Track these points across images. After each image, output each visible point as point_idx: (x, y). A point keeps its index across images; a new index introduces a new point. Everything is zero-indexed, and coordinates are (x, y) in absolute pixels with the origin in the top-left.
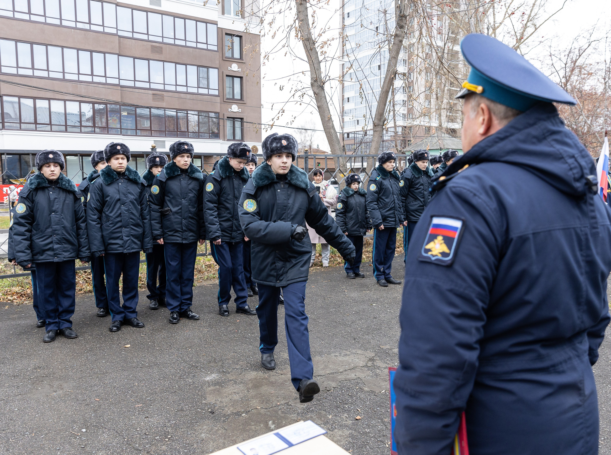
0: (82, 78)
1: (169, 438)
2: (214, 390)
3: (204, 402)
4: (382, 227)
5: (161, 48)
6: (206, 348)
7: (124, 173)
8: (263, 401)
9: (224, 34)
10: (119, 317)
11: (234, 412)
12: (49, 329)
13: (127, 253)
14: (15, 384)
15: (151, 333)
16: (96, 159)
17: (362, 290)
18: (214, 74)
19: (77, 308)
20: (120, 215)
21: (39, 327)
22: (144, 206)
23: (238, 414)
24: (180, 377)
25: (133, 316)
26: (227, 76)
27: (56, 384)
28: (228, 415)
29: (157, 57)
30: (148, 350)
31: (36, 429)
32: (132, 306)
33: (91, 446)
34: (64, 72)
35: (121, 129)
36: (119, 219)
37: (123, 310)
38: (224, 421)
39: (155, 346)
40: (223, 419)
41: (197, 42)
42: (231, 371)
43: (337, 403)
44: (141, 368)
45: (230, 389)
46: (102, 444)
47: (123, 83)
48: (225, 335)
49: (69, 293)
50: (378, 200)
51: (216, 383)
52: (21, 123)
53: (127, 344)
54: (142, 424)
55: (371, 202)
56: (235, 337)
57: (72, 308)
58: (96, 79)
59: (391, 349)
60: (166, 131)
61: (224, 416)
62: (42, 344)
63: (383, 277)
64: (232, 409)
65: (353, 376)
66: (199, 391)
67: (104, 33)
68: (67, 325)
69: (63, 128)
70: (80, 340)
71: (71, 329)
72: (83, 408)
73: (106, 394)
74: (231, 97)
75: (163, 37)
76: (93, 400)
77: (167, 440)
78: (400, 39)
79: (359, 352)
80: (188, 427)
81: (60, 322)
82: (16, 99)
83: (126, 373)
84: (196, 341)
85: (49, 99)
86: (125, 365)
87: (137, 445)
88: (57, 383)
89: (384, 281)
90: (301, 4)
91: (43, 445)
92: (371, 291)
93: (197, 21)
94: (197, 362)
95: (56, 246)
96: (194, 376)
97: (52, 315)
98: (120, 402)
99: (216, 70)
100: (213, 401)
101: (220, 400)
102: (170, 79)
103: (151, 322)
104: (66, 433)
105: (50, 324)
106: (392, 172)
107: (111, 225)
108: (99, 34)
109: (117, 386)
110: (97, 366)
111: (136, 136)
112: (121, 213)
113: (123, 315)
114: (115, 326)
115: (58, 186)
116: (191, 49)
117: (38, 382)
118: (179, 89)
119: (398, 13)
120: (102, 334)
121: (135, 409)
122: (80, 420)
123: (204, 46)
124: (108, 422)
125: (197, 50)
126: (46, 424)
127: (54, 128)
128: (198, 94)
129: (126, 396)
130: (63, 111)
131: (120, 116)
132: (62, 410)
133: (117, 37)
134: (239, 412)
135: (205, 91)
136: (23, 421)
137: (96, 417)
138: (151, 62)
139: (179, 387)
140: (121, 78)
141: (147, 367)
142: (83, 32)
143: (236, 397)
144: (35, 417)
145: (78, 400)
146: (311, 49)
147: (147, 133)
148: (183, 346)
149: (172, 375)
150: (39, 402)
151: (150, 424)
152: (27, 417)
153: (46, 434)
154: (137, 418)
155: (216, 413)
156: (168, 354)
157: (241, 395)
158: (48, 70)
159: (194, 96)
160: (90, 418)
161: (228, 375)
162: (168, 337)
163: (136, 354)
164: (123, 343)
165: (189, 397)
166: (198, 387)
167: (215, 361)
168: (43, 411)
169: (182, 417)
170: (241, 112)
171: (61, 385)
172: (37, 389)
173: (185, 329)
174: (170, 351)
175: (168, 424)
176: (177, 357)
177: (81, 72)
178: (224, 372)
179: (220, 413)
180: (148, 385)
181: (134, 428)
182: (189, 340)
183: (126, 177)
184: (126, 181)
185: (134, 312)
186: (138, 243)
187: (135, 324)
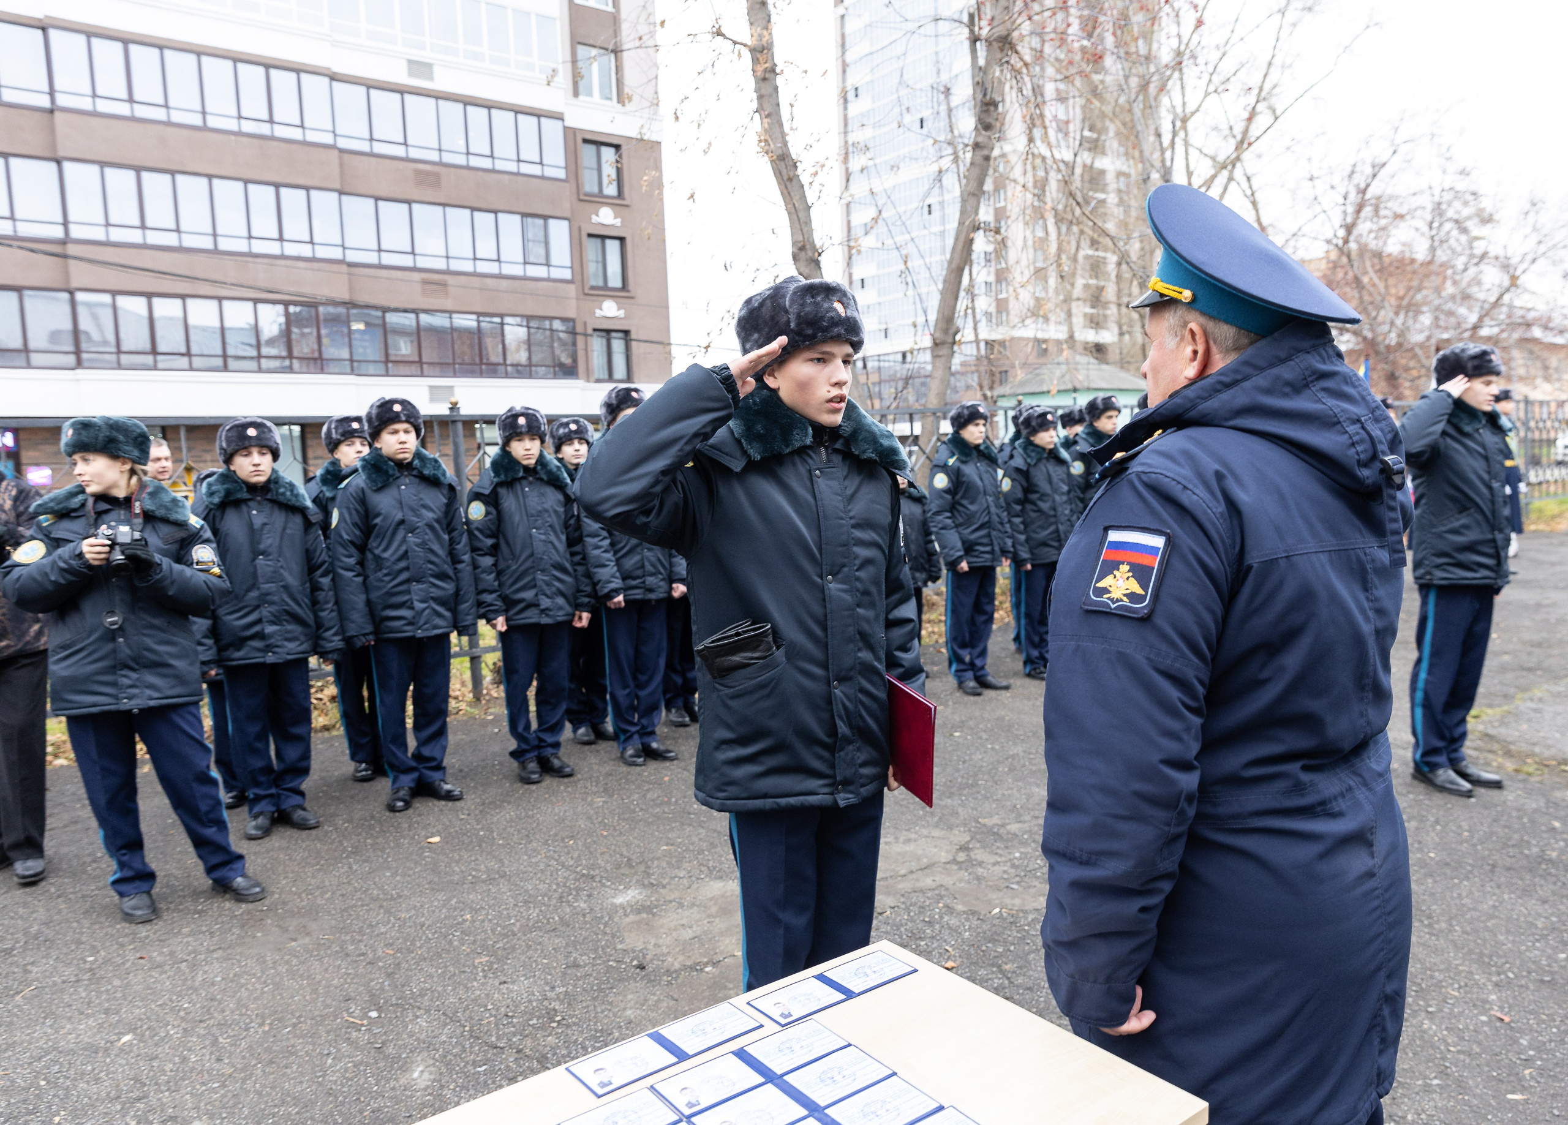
0: (258, 247)
1: (559, 1022)
2: (639, 923)
3: (620, 947)
4: (964, 566)
5: (437, 175)
6: (605, 837)
7: (410, 464)
9: (579, 141)
10: (407, 780)
11: (689, 963)
12: (256, 810)
13: (421, 639)
15: (481, 812)
16: (334, 436)
18: (559, 231)
19: (315, 764)
20: (405, 555)
23: (696, 968)
24: (560, 899)
25: (436, 775)
26: (590, 235)
27: (293, 924)
28: (676, 971)
29: (429, 195)
30: (480, 845)
31: (270, 1015)
32: (436, 754)
33: (395, 1045)
34: (215, 235)
35: (352, 361)
36: (403, 564)
37: (414, 764)
38: (669, 983)
39: (494, 838)
40: (665, 978)
41: (519, 161)
42: (669, 883)
43: (901, 937)
44: (472, 883)
45: (670, 919)
46: (418, 1039)
47: (352, 257)
48: (641, 809)
49: (298, 730)
50: (953, 508)
51: (639, 909)
52: (119, 352)
53: (433, 835)
54: (496, 995)
55: (937, 513)
56: (664, 812)
57: (304, 764)
58: (291, 250)
59: (1003, 825)
60: (454, 364)
61: (668, 972)
63: (970, 674)
64: (681, 958)
65: (928, 882)
66: (606, 924)
67: (305, 143)
68: (296, 800)
69: (219, 362)
70: (327, 832)
71: (304, 809)
72: (361, 970)
73: (406, 940)
74: (601, 283)
75: (440, 150)
76: (380, 953)
77: (554, 1025)
78: (985, 152)
79: (937, 833)
80: (594, 999)
81: (279, 795)
82: (106, 298)
83: (441, 896)
84: (582, 823)
85: (183, 297)
86: (436, 879)
88: (295, 922)
89: (972, 684)
90: (764, 79)
91: (293, 1046)
93: (516, 112)
94: (592, 867)
95: (270, 629)
96: (589, 896)
97: (262, 779)
98: (439, 955)
99: (565, 223)
100: (640, 946)
101: (653, 941)
102: (461, 245)
103: (475, 787)
104: (335, 1020)
105: (258, 799)
107: (386, 578)
108: (294, 147)
109: (428, 923)
110: (375, 883)
111: (387, 375)
112: (406, 552)
113: (415, 775)
114: (401, 800)
115: (269, 496)
116: (506, 177)
117: (252, 922)
118: (483, 267)
119: (979, 96)
120: (372, 817)
121: (476, 967)
122: (360, 994)
123: (536, 170)
124: (422, 995)
125: (520, 178)
126: (289, 1005)
127: (197, 362)
128: (525, 278)
129: (451, 942)
130: (217, 324)
131: (350, 332)
132: (318, 977)
133: (336, 152)
134: (698, 964)
135: (540, 272)
136: (239, 1001)
137: (394, 986)
138: (415, 206)
139: (561, 918)
140: (347, 245)
141: (484, 881)
142: (256, 141)
143: (687, 934)
144: (263, 993)
145: (347, 955)
146: (790, 180)
147: (414, 369)
148: (556, 835)
149: (543, 896)
150: (264, 962)
151: (514, 995)
152: (244, 993)
153: (294, 1025)
154: (483, 984)
155: (650, 968)
156: (526, 853)
157: (697, 930)
158: (178, 230)
159: (517, 283)
160: (382, 989)
161: (662, 891)
162: (519, 817)
163: (456, 856)
164: (423, 833)
165: (586, 938)
166: (602, 917)
167: (629, 864)
168: (278, 979)
169: (578, 979)
170: (626, 317)
171: (304, 927)
172: (254, 937)
173: (553, 798)
174: (530, 846)
175: (552, 995)
176: (547, 857)
177: (254, 233)
178: (652, 884)
179: (658, 968)
180: (495, 917)
181: (480, 1006)
182: (567, 823)
183: (415, 472)
184: (417, 480)
185: (439, 767)
186: (447, 614)
187: (443, 793)
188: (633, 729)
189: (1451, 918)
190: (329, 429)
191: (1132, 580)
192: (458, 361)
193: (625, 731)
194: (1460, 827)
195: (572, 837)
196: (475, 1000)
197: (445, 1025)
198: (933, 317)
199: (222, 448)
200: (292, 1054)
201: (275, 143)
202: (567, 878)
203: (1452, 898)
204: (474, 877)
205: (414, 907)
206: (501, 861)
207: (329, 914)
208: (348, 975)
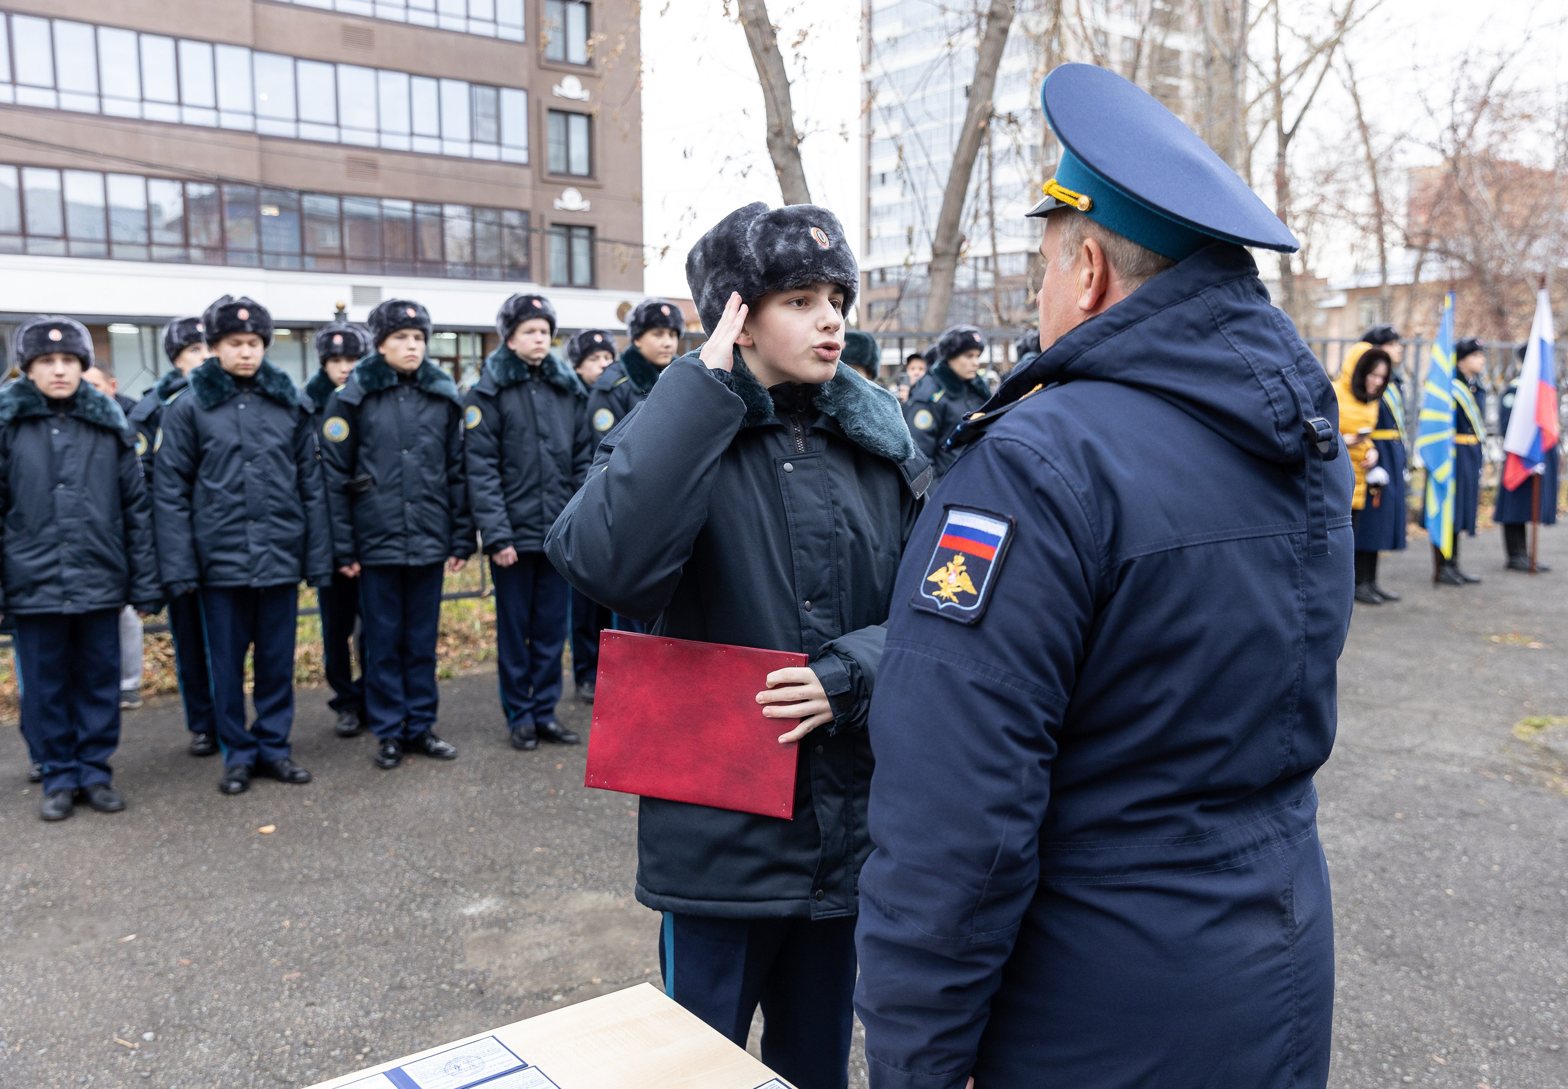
0: (153, 112)
1: (366, 1055)
2: (487, 939)
3: (458, 966)
5: (369, 33)
6: (471, 834)
7: (251, 379)
8: (609, 965)
10: (243, 758)
11: (536, 990)
12: (54, 786)
13: (258, 589)
15: (331, 798)
18: (514, 104)
20: (240, 488)
21: (35, 781)
22: (306, 464)
23: (544, 996)
24: (401, 907)
25: (279, 754)
26: (552, 111)
27: (78, 924)
28: (518, 999)
29: (359, 55)
30: (320, 838)
31: (26, 1033)
32: (281, 728)
33: (166, 1074)
34: (100, 96)
35: (260, 252)
36: (237, 498)
37: (252, 739)
38: (508, 1012)
39: (338, 831)
40: (504, 1006)
41: (468, 17)
42: (534, 893)
44: (301, 883)
45: (526, 935)
46: (194, 1069)
47: (264, 127)
48: (521, 802)
49: (105, 694)
51: (492, 922)
53: (267, 824)
54: (299, 1019)
56: (548, 807)
57: (112, 734)
58: (192, 117)
60: (382, 259)
61: (509, 1000)
62: (43, 826)
64: (528, 983)
66: (448, 939)
68: (100, 776)
69: (101, 248)
70: (143, 815)
71: (109, 788)
72: (146, 983)
73: (207, 948)
74: (561, 168)
77: (360, 1057)
78: (1002, 24)
80: (414, 1028)
81: (79, 770)
83: (261, 898)
84: (446, 817)
85: (60, 169)
86: (259, 877)
87: (284, 1071)
88: (82, 922)
91: (44, 1071)
94: (446, 869)
95: (69, 572)
96: (436, 904)
97: (61, 749)
98: (242, 968)
99: (521, 96)
100: (482, 966)
101: (499, 961)
102: (396, 120)
103: (329, 770)
104: (102, 1041)
105: (55, 773)
106: (974, 383)
107: (218, 515)
109: (238, 929)
110: (186, 879)
111: (303, 269)
112: (242, 484)
113: (253, 752)
114: (236, 780)
115: (74, 413)
116: (452, 38)
117: (30, 920)
118: (422, 145)
120: (201, 799)
121: (282, 985)
122: (138, 1011)
123: (488, 30)
124: (211, 1016)
125: (469, 40)
126: (51, 1021)
127: (75, 247)
128: (471, 160)
129: (260, 953)
130: (99, 201)
131: (258, 218)
132: (94, 989)
134: (547, 991)
135: (490, 152)
137: (180, 1003)
138: (343, 70)
139: (396, 930)
140: (259, 112)
143: (541, 955)
144: (23, 1004)
145: (134, 964)
146: (767, 49)
147: (334, 264)
148: (413, 829)
149: (381, 902)
150: (34, 968)
151: (320, 1020)
153: (52, 1047)
154: (286, 1006)
155: (488, 994)
156: (372, 850)
157: (554, 949)
158: (55, 88)
159: (461, 166)
160: (166, 1007)
161: (523, 901)
162: (374, 807)
163: (289, 851)
164: (256, 821)
165: (420, 954)
166: (445, 930)
167: (492, 867)
168: (45, 989)
169: (400, 1003)
170: (592, 210)
171: (91, 928)
172: (29, 937)
173: (419, 786)
174: (379, 842)
175: (365, 1021)
176: (396, 856)
177: (148, 95)
178: (513, 893)
179: (499, 993)
180: (318, 925)
181: (276, 1031)
182: (429, 815)
183: (257, 389)
184: (258, 399)
185: (283, 744)
186: (294, 561)
187: (286, 774)
188: (525, 706)
189: (1456, 969)
190: (170, 334)
192: (388, 255)
193: (516, 708)
194: (1490, 859)
195: (431, 833)
196: (272, 1024)
197: (230, 1052)
198: (933, 225)
199: (18, 353)
200: (40, 1080)
202: (413, 882)
203: (1462, 945)
204: (304, 876)
205: (226, 910)
206: (341, 858)
207: (124, 913)
208: (129, 987)
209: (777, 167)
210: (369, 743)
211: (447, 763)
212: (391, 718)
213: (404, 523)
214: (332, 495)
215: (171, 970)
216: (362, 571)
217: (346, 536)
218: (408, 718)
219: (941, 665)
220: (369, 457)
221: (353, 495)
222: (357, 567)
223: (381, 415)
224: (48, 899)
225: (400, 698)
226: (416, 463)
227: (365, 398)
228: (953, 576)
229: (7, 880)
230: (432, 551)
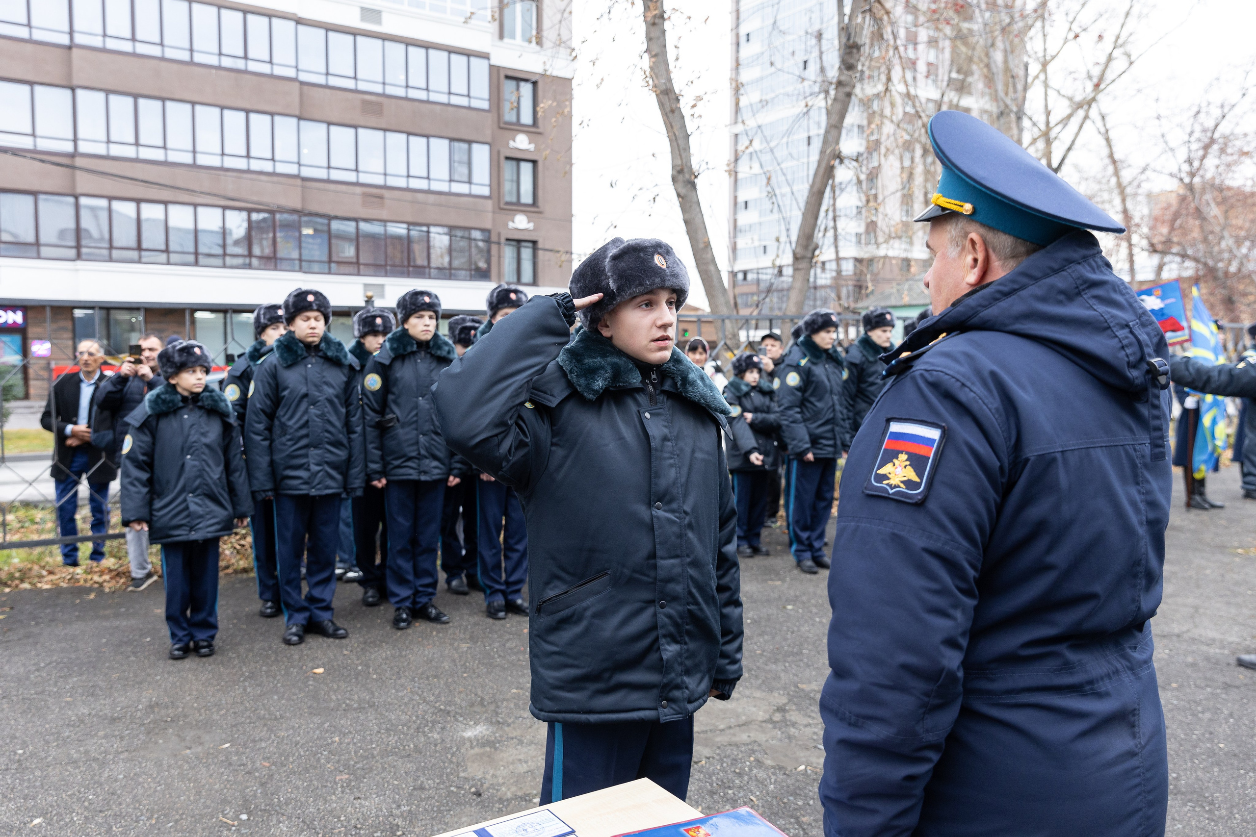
0: (229, 163)
2: (481, 755)
3: (462, 774)
4: (810, 456)
5: (380, 105)
6: (465, 678)
7: (318, 346)
9: (502, 77)
10: (301, 618)
11: (520, 794)
13: (316, 496)
14: (117, 733)
15: (362, 649)
16: (262, 320)
17: (766, 581)
18: (481, 155)
20: (306, 424)
22: (351, 408)
23: (525, 798)
24: (418, 730)
25: (325, 615)
26: (507, 158)
27: (190, 734)
28: (508, 799)
29: (373, 121)
30: (356, 678)
31: (159, 811)
32: (326, 595)
34: (194, 152)
35: (300, 260)
36: (304, 432)
37: (306, 604)
38: (500, 810)
39: (369, 673)
40: (497, 804)
41: (449, 93)
42: (513, 722)
43: (711, 785)
44: (345, 710)
45: (510, 753)
47: (306, 172)
48: (500, 656)
50: (803, 404)
51: (484, 743)
52: (111, 247)
53: (318, 667)
54: (349, 809)
55: (788, 408)
56: (519, 660)
58: (255, 165)
60: (386, 265)
61: (501, 801)
63: (808, 555)
64: (513, 789)
65: (743, 737)
66: (453, 754)
67: (271, 76)
69: (191, 258)
70: (230, 658)
72: (240, 778)
73: (281, 755)
74: (514, 200)
75: (384, 84)
78: (847, 90)
79: (758, 694)
80: (433, 819)
82: (104, 203)
83: (317, 720)
84: (446, 665)
85: (166, 203)
86: (315, 705)
88: (192, 733)
89: (809, 563)
90: (654, 24)
92: (783, 580)
93: (450, 52)
94: (448, 703)
96: (443, 729)
98: (307, 770)
99: (486, 149)
100: (480, 775)
101: (491, 772)
102: (397, 166)
104: (211, 819)
106: (831, 351)
107: (289, 443)
108: (263, 79)
109: (302, 742)
110: (263, 705)
111: (330, 273)
112: (307, 421)
113: (307, 614)
114: (295, 635)
116: (438, 107)
117: (157, 731)
118: (415, 184)
119: (844, 40)
120: (270, 648)
121: (336, 783)
122: (235, 798)
123: (464, 102)
124: (287, 804)
125: (450, 109)
126: (175, 803)
127: (174, 257)
128: (450, 194)
129: (318, 760)
130: (190, 226)
131: (301, 237)
132: (204, 781)
133: (297, 84)
134: (528, 795)
135: (463, 188)
136: (135, 797)
137: (265, 794)
138: (361, 131)
139: (416, 746)
140: (302, 162)
141: (355, 710)
142: (233, 74)
143: (522, 768)
144: (155, 791)
145: (230, 764)
146: (673, 111)
147: (351, 269)
148: (423, 673)
149: (403, 726)
150: (161, 765)
151: (365, 810)
152: (140, 790)
153: (177, 821)
154: (339, 798)
155: (485, 795)
156: (394, 688)
157: (531, 765)
158: (165, 147)
159: (443, 197)
160: (255, 796)
161: (506, 728)
162: (393, 656)
163: (335, 687)
164: (310, 665)
165: (434, 765)
166: (451, 748)
167: (482, 703)
168: (170, 780)
169: (422, 800)
170: (534, 230)
171: (199, 737)
172: (156, 743)
173: (425, 642)
174: (399, 682)
175: (397, 812)
176: (411, 692)
177: (227, 151)
178: (499, 722)
179: (493, 796)
180: (359, 741)
181: (334, 817)
182: (434, 663)
183: (320, 354)
184: (320, 361)
185: (328, 608)
186: (339, 477)
187: (331, 631)
188: (499, 587)
190: (258, 315)
191: (909, 468)
192: (389, 262)
193: (491, 588)
195: (436, 677)
196: (331, 812)
197: (303, 830)
198: (794, 238)
201: (248, 76)
202: (426, 712)
204: (347, 705)
205: (293, 727)
206: (372, 693)
207: (221, 728)
208: (228, 781)
209: (679, 195)
210: (387, 611)
211: (444, 626)
212: (405, 592)
213: (418, 450)
214: (368, 429)
215: (257, 770)
216: (387, 485)
217: (377, 459)
218: (416, 593)
219: (894, 534)
220: (395, 402)
221: (383, 429)
222: (384, 481)
223: (405, 373)
224: (168, 716)
225: (410, 577)
226: (427, 406)
227: (394, 360)
228: (899, 469)
229: (139, 701)
230: (436, 471)
